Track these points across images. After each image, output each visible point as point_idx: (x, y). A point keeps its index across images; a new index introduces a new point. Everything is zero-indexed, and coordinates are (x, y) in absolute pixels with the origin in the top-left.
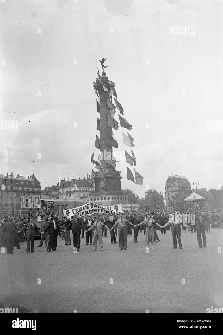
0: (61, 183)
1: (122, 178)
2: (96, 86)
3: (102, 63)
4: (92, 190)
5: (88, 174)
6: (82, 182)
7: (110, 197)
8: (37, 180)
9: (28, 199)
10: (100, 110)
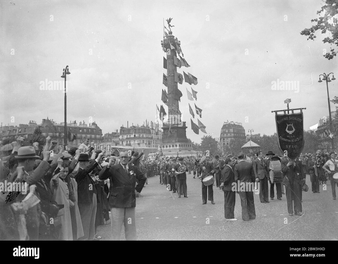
0: (121, 130)
1: (187, 127)
2: (164, 44)
3: (168, 23)
4: (151, 137)
5: (146, 121)
6: (141, 129)
7: (178, 145)
8: (99, 128)
9: (100, 146)
10: (168, 66)
